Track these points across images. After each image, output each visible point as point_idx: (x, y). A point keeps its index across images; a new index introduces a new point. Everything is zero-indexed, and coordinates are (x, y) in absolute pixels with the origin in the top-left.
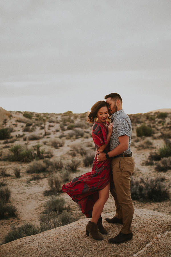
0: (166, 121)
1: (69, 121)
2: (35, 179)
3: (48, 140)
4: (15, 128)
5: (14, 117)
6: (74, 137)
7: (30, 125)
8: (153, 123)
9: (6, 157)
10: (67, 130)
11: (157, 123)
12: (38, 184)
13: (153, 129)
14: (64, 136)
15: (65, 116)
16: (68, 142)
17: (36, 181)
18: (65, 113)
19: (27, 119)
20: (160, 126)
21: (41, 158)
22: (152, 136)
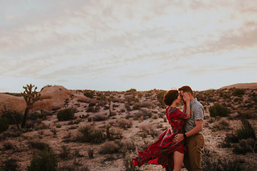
0: (243, 99)
1: (133, 100)
2: (109, 159)
3: (114, 121)
4: (79, 109)
5: (76, 97)
6: (142, 117)
7: (94, 105)
8: (228, 102)
9: (75, 139)
10: (133, 110)
11: (232, 101)
12: (112, 164)
14: (131, 117)
15: (128, 94)
16: (135, 123)
17: (110, 162)
18: (127, 91)
19: (89, 99)
20: (237, 105)
21: (111, 139)
22: (228, 116)
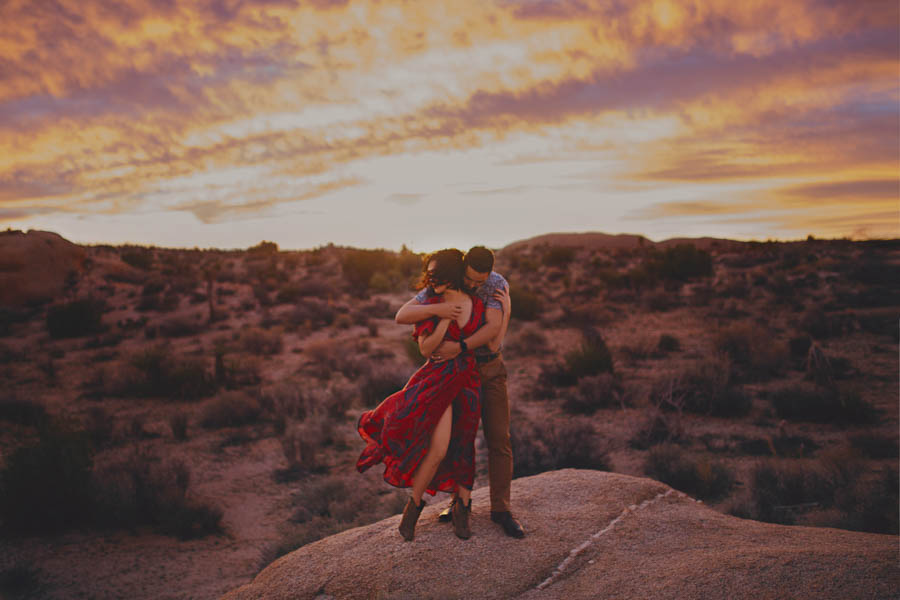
1: (273, 276)
2: (233, 441)
3: (228, 334)
4: (112, 301)
5: (100, 266)
6: (308, 323)
7: (160, 288)
8: (534, 281)
10: (277, 304)
11: (544, 279)
12: (248, 453)
13: (540, 297)
14: (277, 323)
15: (254, 258)
16: (290, 340)
17: (239, 448)
18: (252, 250)
19: (138, 272)
20: (556, 288)
21: (231, 386)
22: (539, 319)
